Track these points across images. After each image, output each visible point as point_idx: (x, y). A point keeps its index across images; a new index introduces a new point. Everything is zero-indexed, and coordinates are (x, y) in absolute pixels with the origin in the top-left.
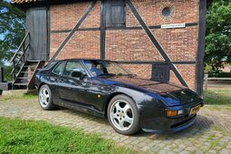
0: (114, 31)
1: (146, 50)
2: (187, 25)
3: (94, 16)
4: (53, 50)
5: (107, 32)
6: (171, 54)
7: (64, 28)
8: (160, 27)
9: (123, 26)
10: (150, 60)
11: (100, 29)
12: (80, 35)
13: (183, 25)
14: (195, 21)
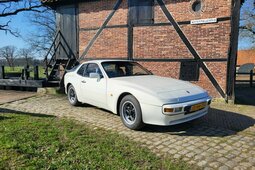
0: (142, 28)
1: (174, 47)
2: (218, 20)
3: (122, 15)
4: (82, 48)
5: (135, 29)
6: (201, 51)
7: (93, 25)
8: (189, 23)
9: (151, 23)
10: (179, 57)
11: (127, 26)
12: (108, 33)
13: (214, 20)
14: (227, 15)
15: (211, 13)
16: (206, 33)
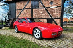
1: (45, 15)
2: (58, 7)
3: (29, 5)
4: (17, 15)
5: (33, 9)
6: (53, 16)
7: (20, 9)
9: (38, 8)
10: (46, 18)
11: (31, 9)
12: (25, 11)
13: (57, 7)
14: (60, 5)
15: (56, 5)
16: (54, 10)
